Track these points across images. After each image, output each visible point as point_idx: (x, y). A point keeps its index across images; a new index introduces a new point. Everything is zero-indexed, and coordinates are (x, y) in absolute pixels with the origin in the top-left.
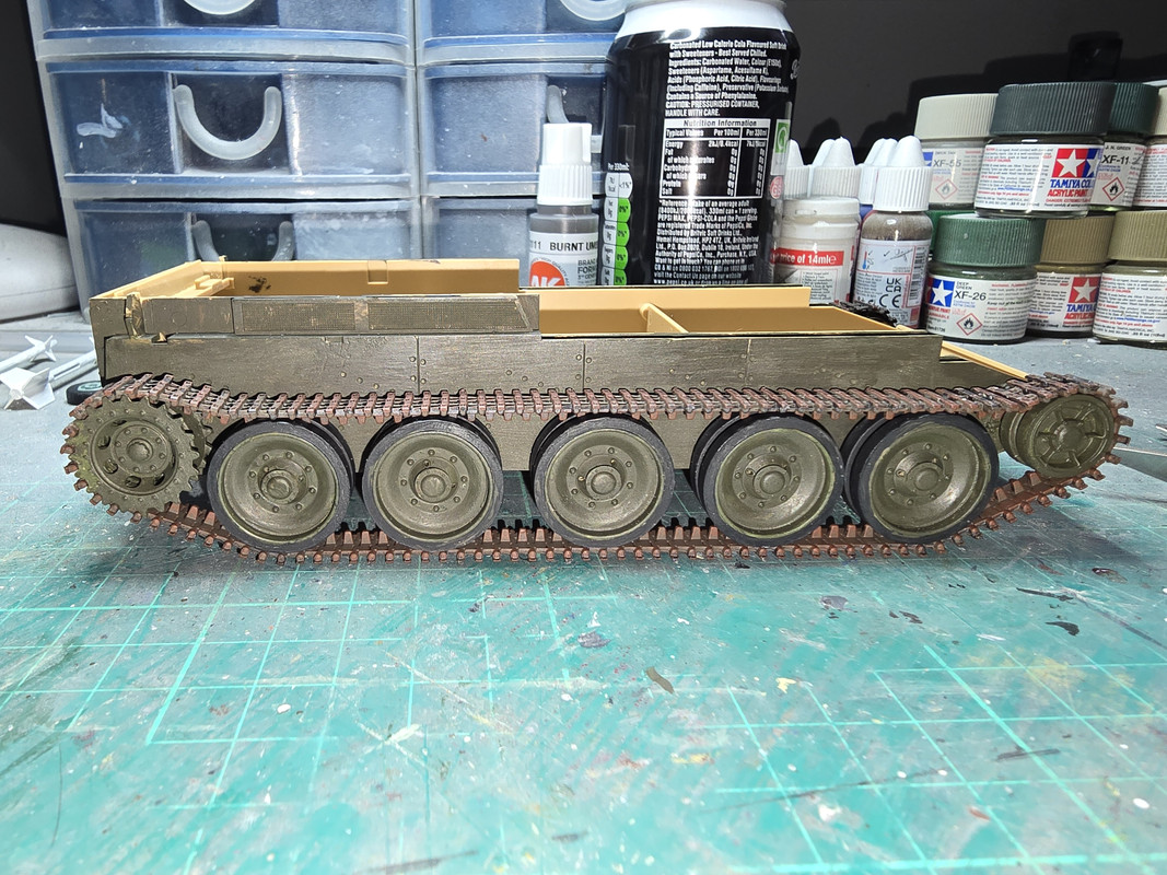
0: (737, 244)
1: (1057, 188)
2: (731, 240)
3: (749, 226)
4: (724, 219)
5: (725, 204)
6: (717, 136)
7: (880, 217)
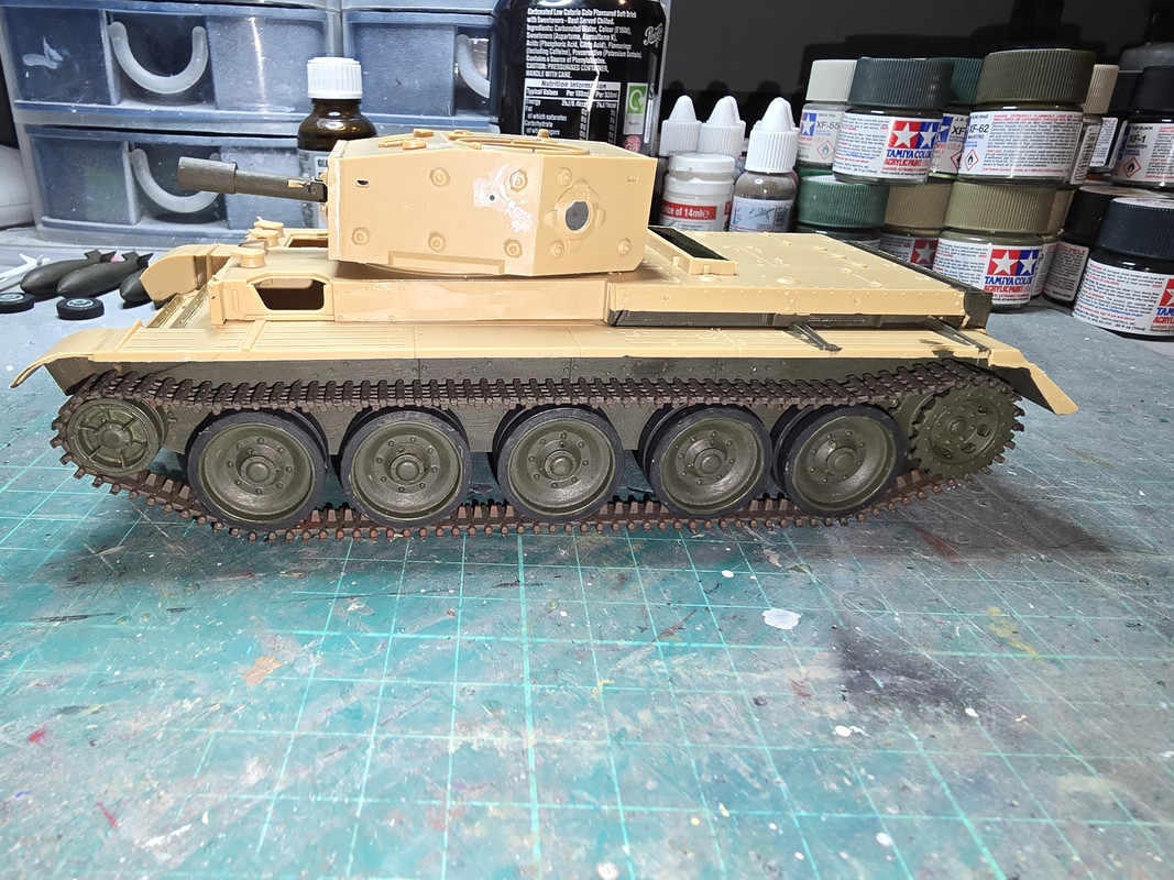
6: (569, 96)
7: (750, 177)
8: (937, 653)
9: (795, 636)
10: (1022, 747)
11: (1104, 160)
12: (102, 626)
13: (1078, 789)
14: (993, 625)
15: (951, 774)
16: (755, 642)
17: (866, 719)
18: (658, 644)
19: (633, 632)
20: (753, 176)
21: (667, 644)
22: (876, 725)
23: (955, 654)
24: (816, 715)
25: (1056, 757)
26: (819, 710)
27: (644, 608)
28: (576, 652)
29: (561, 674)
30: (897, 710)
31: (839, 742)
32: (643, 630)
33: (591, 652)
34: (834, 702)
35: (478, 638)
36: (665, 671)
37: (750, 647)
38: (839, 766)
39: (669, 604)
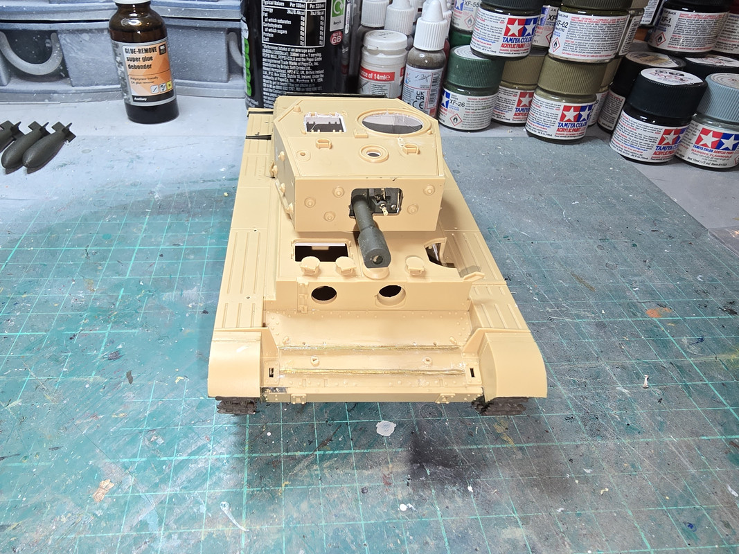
0: (308, 75)
1: (506, 43)
2: (305, 72)
3: (316, 64)
4: (299, 59)
5: (300, 50)
6: (291, 7)
7: (416, 52)
8: (462, 447)
9: (391, 440)
10: (490, 512)
11: (651, 19)
12: (13, 465)
13: (510, 536)
14: (496, 424)
15: (451, 532)
16: (370, 447)
17: (416, 498)
18: (317, 453)
19: (305, 445)
20: (418, 52)
21: (322, 452)
22: (420, 502)
23: (472, 447)
24: (392, 497)
25: (504, 516)
26: (394, 494)
27: (313, 427)
28: (273, 463)
29: (264, 479)
30: (433, 491)
31: (400, 515)
32: (310, 442)
33: (281, 462)
34: (403, 488)
35: (222, 456)
36: (319, 472)
37: (366, 451)
38: (397, 531)
39: (327, 422)
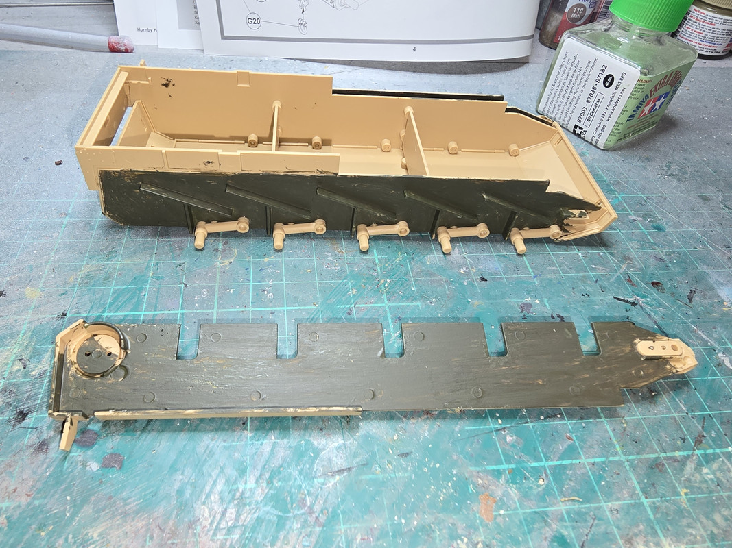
18: (697, 452)
27: (676, 421)
28: (656, 466)
29: (657, 487)
32: (684, 440)
35: (596, 460)
36: (712, 476)
39: (687, 414)
